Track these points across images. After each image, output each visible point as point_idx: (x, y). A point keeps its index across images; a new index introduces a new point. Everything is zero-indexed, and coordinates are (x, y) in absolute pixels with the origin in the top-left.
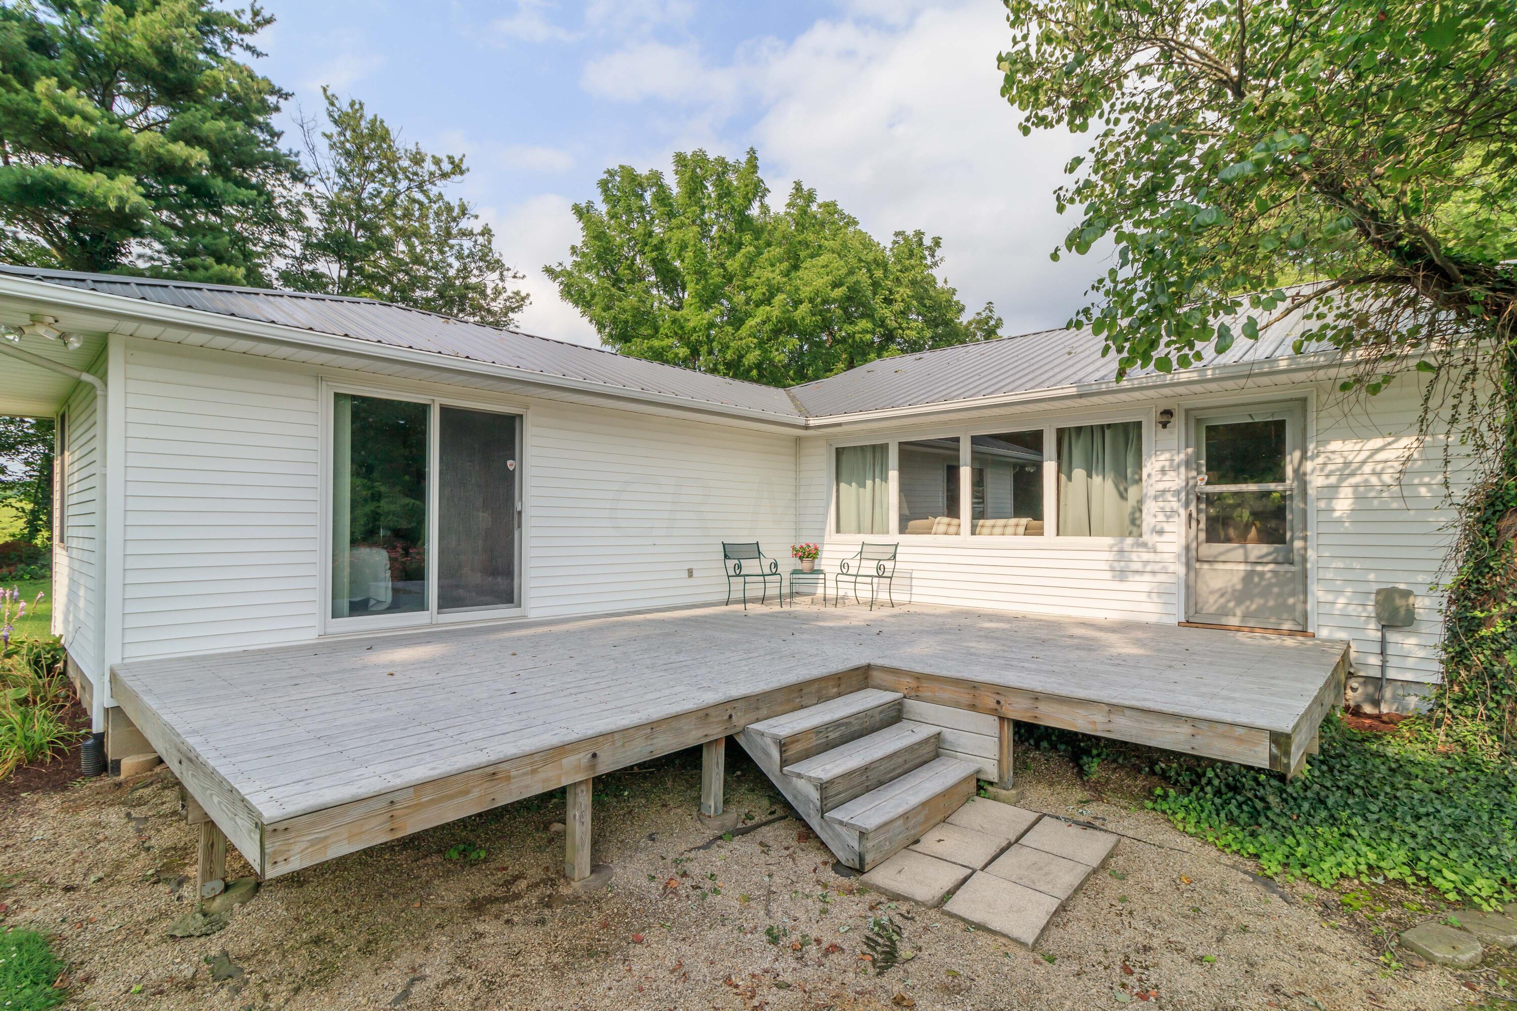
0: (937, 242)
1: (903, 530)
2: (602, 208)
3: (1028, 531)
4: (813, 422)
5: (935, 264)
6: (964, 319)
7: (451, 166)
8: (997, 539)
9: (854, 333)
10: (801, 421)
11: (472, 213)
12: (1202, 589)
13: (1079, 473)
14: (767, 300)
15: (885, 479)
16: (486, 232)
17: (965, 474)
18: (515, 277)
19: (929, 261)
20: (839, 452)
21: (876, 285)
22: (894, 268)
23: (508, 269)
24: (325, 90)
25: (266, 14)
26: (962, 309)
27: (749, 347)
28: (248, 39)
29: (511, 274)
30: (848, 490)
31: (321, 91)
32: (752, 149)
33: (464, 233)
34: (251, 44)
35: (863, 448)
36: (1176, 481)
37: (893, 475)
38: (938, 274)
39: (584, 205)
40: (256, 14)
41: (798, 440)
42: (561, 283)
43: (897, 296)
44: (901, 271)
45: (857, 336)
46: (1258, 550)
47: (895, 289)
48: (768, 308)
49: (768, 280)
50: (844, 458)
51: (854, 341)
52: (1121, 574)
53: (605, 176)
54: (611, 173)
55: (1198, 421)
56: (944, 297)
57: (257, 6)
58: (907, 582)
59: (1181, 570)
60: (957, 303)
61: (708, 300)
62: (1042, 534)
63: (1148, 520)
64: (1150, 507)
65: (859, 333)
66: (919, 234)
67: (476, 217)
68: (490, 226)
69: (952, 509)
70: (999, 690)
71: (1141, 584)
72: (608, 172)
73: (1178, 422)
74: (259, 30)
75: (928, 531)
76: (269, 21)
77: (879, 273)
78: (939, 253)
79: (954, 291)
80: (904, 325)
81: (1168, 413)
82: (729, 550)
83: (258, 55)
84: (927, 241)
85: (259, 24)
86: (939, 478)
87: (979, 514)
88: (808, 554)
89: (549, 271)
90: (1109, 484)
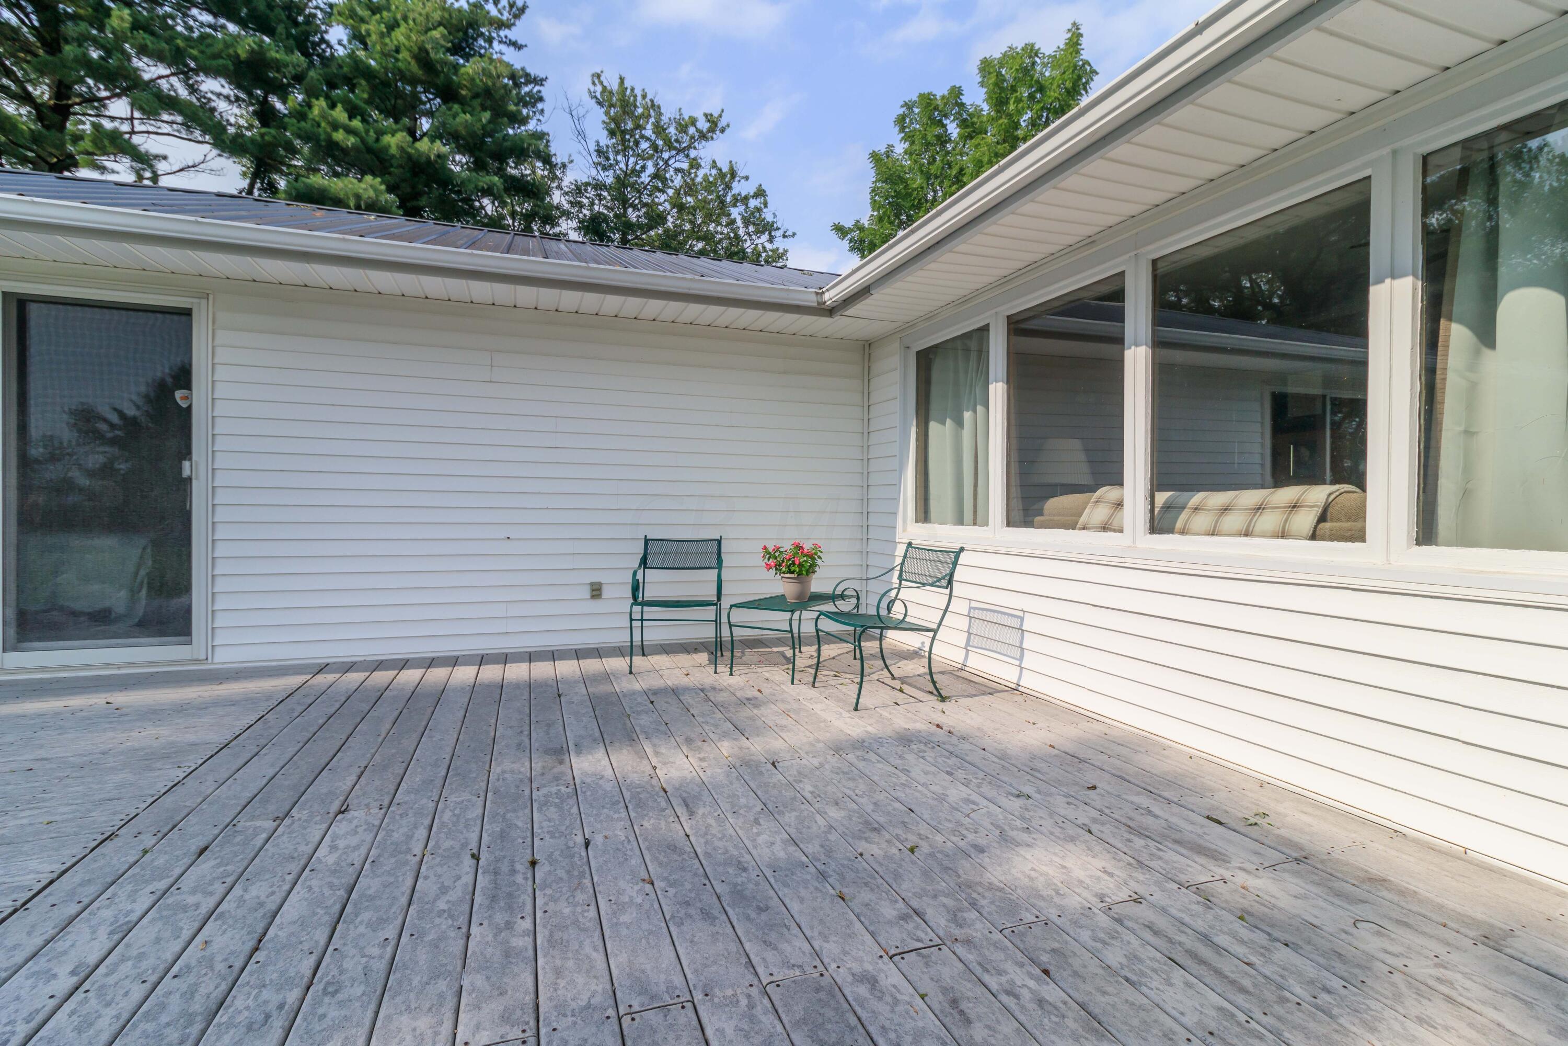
1: (1018, 517)
2: (900, 148)
3: (1323, 526)
7: (708, 125)
11: (742, 175)
16: (760, 193)
18: (784, 236)
23: (778, 229)
25: (521, 4)
28: (512, 34)
29: (781, 232)
32: (1074, 24)
33: (736, 200)
34: (513, 39)
42: (851, 241)
53: (901, 111)
54: (909, 106)
58: (1014, 637)
62: (1359, 536)
67: (747, 178)
68: (763, 187)
72: (906, 105)
74: (517, 22)
83: (519, 49)
85: (516, 17)
89: (840, 230)
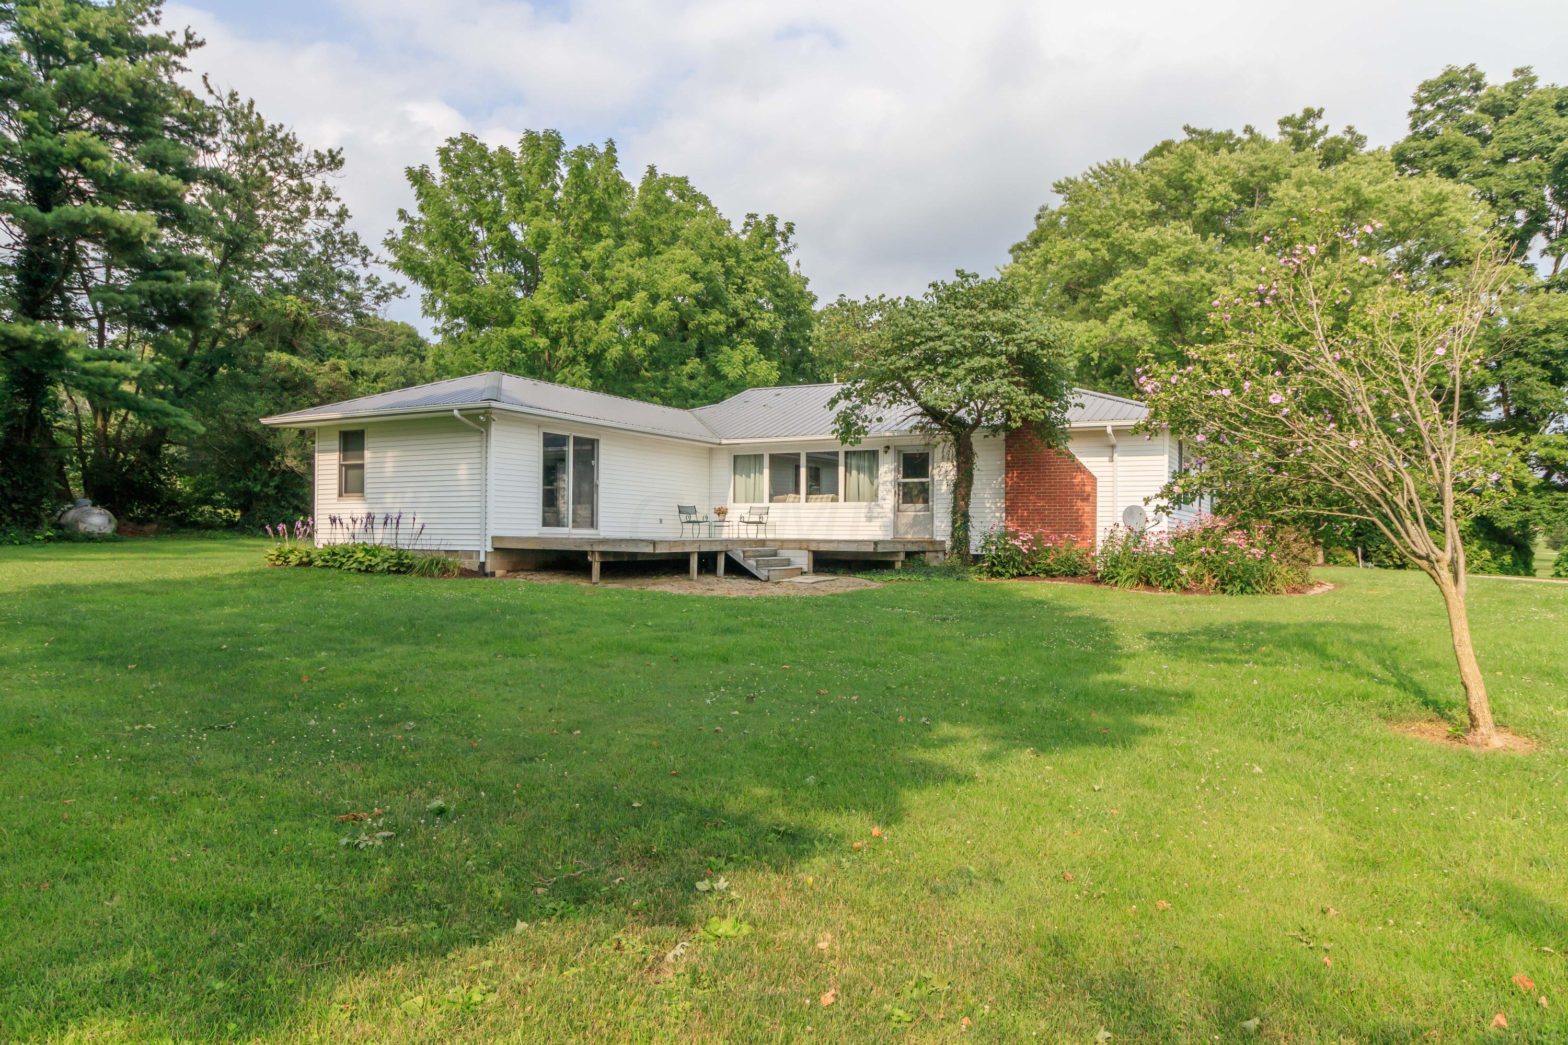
0: (790, 228)
1: (771, 501)
2: (438, 174)
3: (833, 500)
4: (724, 442)
5: (788, 251)
6: (818, 307)
8: (818, 504)
9: (708, 324)
10: (718, 441)
12: (899, 524)
13: (854, 472)
14: (628, 295)
15: (761, 473)
17: (803, 472)
19: (782, 247)
20: (735, 457)
21: (728, 272)
22: (747, 256)
24: (205, 78)
25: (198, 38)
26: (814, 300)
27: (611, 342)
30: (741, 479)
31: (201, 79)
32: (609, 139)
35: (749, 456)
36: (890, 477)
37: (766, 472)
38: (790, 260)
39: (417, 169)
40: (189, 37)
41: (711, 449)
43: (749, 286)
44: (753, 260)
45: (711, 327)
46: (920, 506)
47: (747, 278)
48: (628, 303)
49: (628, 275)
50: (738, 461)
51: (707, 331)
52: (870, 519)
53: (446, 144)
54: (454, 142)
55: (899, 452)
56: (797, 286)
57: (191, 31)
59: (892, 516)
60: (810, 293)
61: (569, 294)
62: (838, 502)
63: (880, 494)
64: (881, 488)
65: (712, 324)
66: (772, 219)
69: (797, 491)
70: (808, 541)
71: (877, 523)
72: (450, 140)
73: (891, 452)
75: (784, 501)
76: (201, 44)
77: (731, 261)
78: (792, 239)
79: (806, 281)
80: (757, 316)
81: (888, 447)
82: (681, 510)
84: (780, 227)
86: (791, 473)
87: (809, 493)
88: (721, 512)
90: (867, 478)
